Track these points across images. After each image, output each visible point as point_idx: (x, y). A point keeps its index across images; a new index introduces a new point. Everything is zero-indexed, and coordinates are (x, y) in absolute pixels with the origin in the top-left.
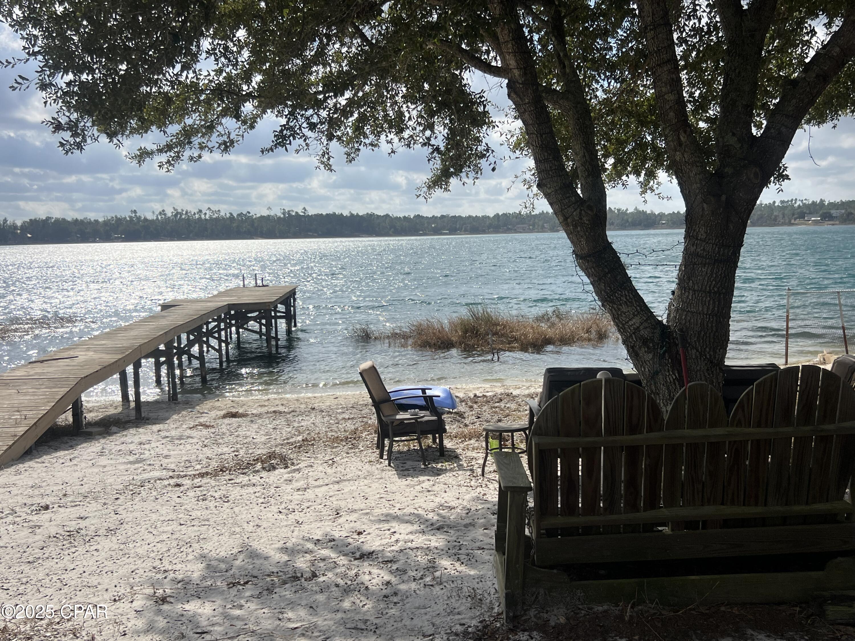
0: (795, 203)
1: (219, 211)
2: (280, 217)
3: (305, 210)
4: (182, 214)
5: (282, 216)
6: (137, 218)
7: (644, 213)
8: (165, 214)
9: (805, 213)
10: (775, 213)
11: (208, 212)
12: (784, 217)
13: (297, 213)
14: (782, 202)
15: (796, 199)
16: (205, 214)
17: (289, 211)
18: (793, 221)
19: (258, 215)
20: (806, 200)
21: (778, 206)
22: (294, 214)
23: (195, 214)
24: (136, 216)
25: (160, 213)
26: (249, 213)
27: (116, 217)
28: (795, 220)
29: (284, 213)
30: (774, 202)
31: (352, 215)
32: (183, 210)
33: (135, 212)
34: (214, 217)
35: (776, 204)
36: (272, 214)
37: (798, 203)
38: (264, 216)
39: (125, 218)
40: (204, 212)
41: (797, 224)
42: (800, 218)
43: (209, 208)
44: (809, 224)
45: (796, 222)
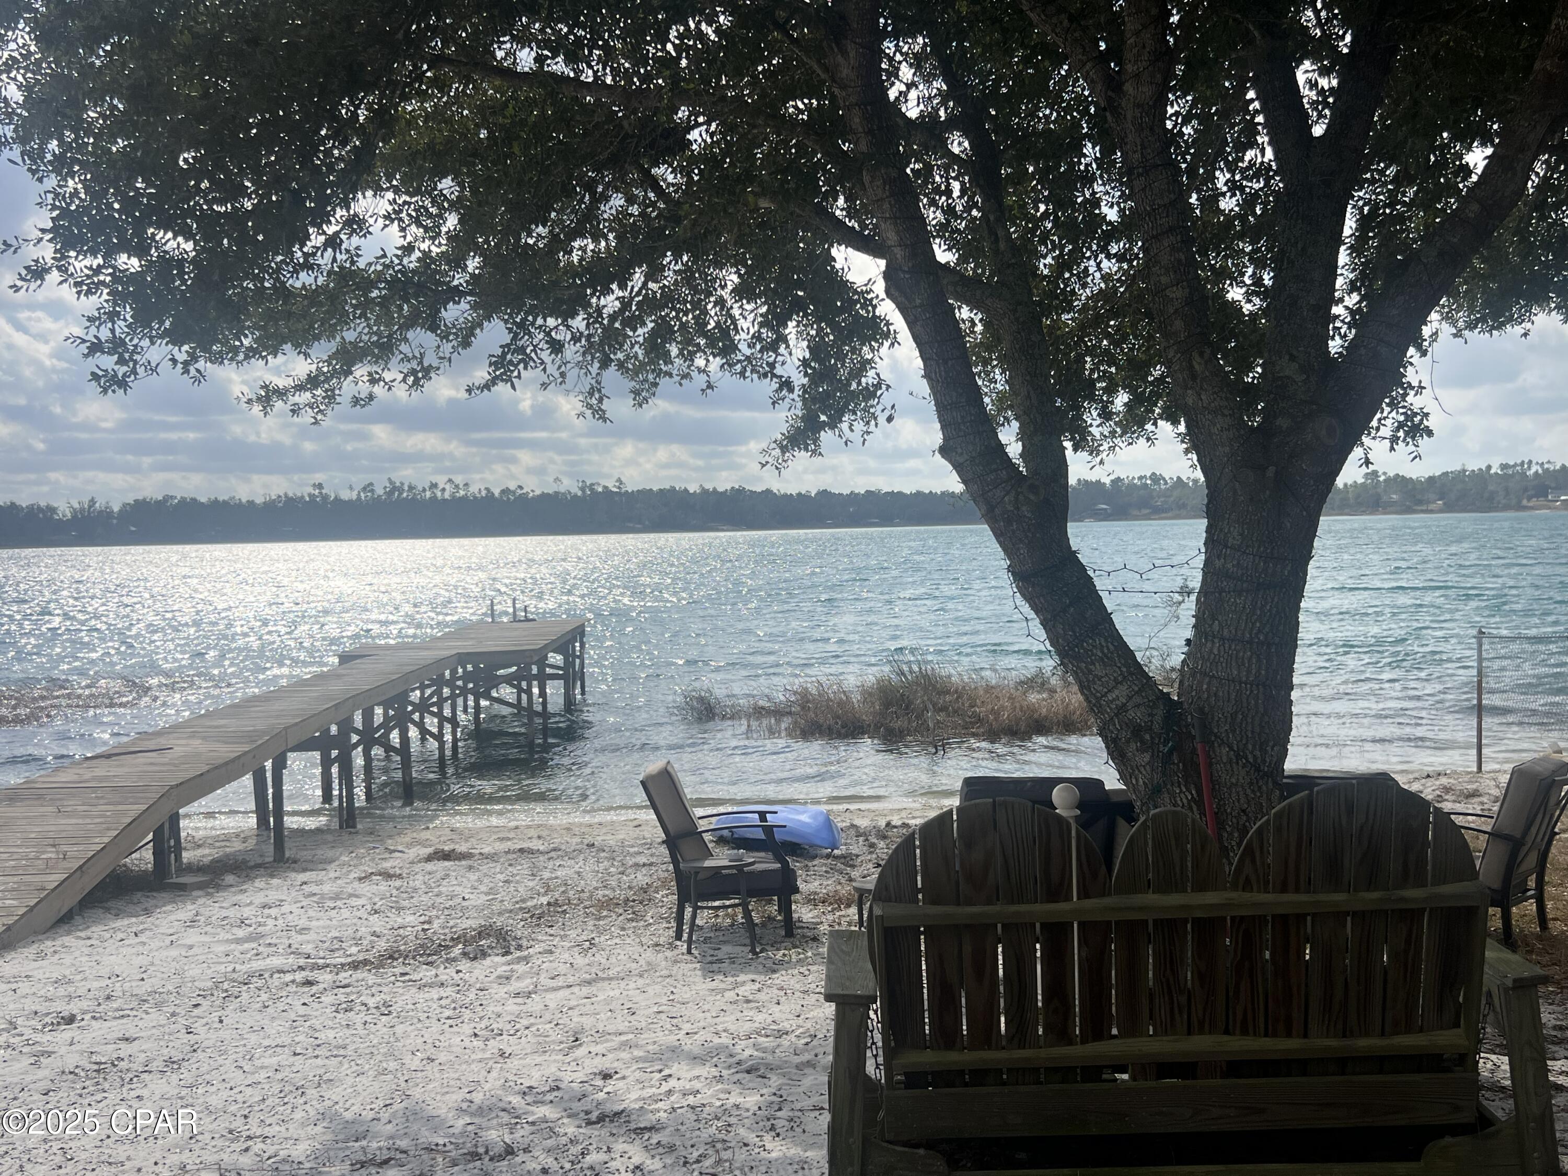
0: (1529, 468)
1: (468, 485)
2: (576, 496)
3: (621, 483)
4: (400, 490)
5: (580, 493)
6: (323, 498)
8: (372, 491)
9: (1549, 487)
10: (1491, 488)
11: (448, 487)
12: (1507, 494)
13: (605, 487)
14: (1504, 467)
15: (1530, 462)
16: (444, 490)
17: (592, 484)
18: (1524, 502)
19: (538, 492)
20: (1549, 462)
21: (1496, 474)
22: (600, 490)
23: (424, 490)
24: (320, 493)
25: (364, 489)
26: (521, 487)
27: (286, 494)
28: (1529, 500)
29: (583, 489)
30: (1489, 467)
31: (705, 491)
32: (403, 484)
33: (320, 486)
34: (459, 495)
35: (1492, 471)
36: (563, 491)
37: (1534, 468)
38: (548, 494)
39: (303, 497)
40: (441, 486)
41: (1532, 508)
42: (1537, 496)
43: (450, 481)
44: (1556, 508)
45: (1531, 504)
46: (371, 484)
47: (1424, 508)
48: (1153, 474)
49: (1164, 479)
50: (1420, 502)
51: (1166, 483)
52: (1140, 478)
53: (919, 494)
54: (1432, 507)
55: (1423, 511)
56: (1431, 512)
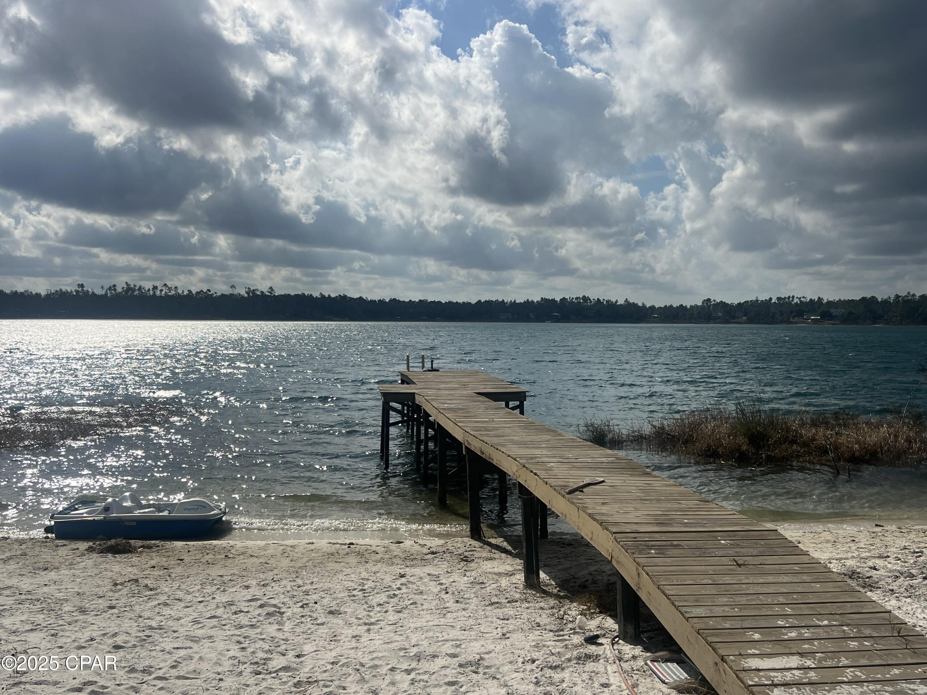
0: (793, 300)
1: (176, 288)
2: (243, 297)
3: (272, 290)
4: (133, 290)
5: (246, 295)
6: (84, 293)
7: (635, 305)
8: (115, 290)
9: (804, 311)
10: (773, 311)
11: (164, 288)
12: (782, 314)
13: (262, 292)
14: (779, 299)
15: (793, 297)
16: (161, 290)
17: (254, 290)
18: (791, 320)
19: (219, 294)
20: (803, 297)
21: (775, 303)
22: (258, 293)
23: (149, 290)
24: (83, 290)
25: (110, 288)
26: (209, 290)
27: (61, 290)
28: (793, 318)
29: (247, 293)
30: (771, 299)
31: (323, 296)
32: (135, 286)
33: (82, 286)
34: (170, 294)
35: (773, 301)
36: (236, 293)
37: (796, 300)
38: (226, 295)
39: (72, 292)
40: (159, 288)
41: (796, 323)
42: (798, 316)
43: (165, 285)
44: (808, 323)
45: (795, 320)
46: (114, 286)
47: (736, 321)
48: (584, 296)
49: (590, 299)
50: (734, 317)
51: (591, 302)
52: (577, 298)
53: (450, 303)
54: (740, 320)
55: (735, 323)
56: (740, 323)
